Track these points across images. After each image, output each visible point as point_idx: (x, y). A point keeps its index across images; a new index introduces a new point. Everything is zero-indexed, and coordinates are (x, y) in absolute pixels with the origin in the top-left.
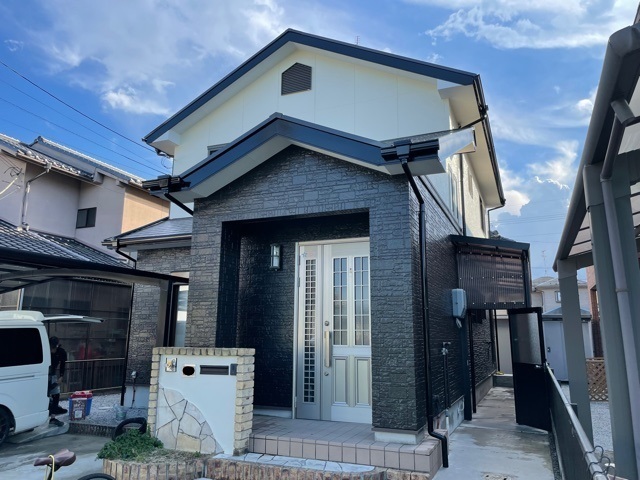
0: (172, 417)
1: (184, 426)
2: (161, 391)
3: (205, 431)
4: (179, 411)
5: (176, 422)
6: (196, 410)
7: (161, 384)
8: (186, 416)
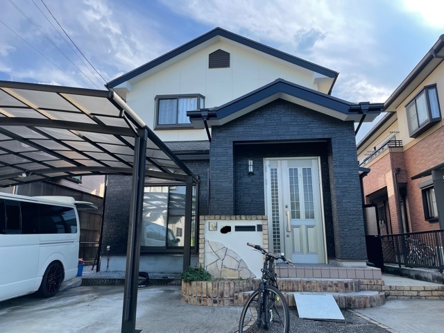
0: (216, 258)
1: (226, 263)
2: (206, 243)
3: (241, 265)
4: (221, 254)
5: (220, 262)
6: (234, 253)
7: (207, 238)
8: (227, 257)
